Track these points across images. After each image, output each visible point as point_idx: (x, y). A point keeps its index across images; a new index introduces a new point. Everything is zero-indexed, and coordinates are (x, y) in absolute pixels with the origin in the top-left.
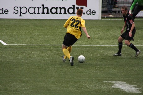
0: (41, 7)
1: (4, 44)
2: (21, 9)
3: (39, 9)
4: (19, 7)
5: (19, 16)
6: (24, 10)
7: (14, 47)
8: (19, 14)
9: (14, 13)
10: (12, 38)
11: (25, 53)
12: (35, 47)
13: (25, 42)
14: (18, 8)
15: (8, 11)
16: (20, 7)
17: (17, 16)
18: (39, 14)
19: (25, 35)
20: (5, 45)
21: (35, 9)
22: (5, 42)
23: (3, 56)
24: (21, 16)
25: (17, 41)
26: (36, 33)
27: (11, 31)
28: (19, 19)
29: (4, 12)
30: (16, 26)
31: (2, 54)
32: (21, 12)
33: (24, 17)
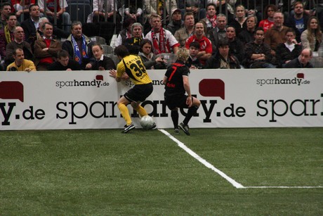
0: (319, 101)
1: (238, 186)
2: (273, 104)
3: (314, 104)
5: (270, 121)
6: (280, 108)
7: (260, 191)
8: (269, 116)
9: (258, 113)
10: (255, 172)
11: (285, 205)
12: (307, 192)
13: (284, 180)
15: (244, 111)
16: (270, 101)
17: (265, 122)
18: (316, 115)
19: (283, 164)
20: (239, 189)
21: (305, 104)
22: (239, 183)
23: (236, 213)
24: (273, 121)
25: (267, 179)
26: (310, 160)
27: (252, 157)
28: (270, 128)
29: (235, 113)
30: (263, 144)
31: (233, 210)
32: (273, 112)
33: (281, 122)
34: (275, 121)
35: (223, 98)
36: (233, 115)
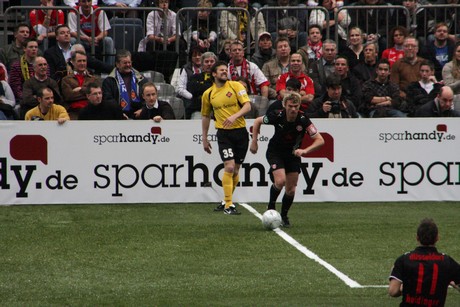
1: (353, 284)
2: (403, 169)
4: (396, 165)
8: (397, 185)
9: (381, 182)
10: (376, 264)
14: (392, 166)
15: (362, 179)
16: (399, 164)
20: (354, 288)
22: (354, 279)
27: (372, 243)
28: (398, 202)
30: (387, 224)
32: (403, 179)
34: (406, 192)
35: (332, 159)
36: (345, 184)
